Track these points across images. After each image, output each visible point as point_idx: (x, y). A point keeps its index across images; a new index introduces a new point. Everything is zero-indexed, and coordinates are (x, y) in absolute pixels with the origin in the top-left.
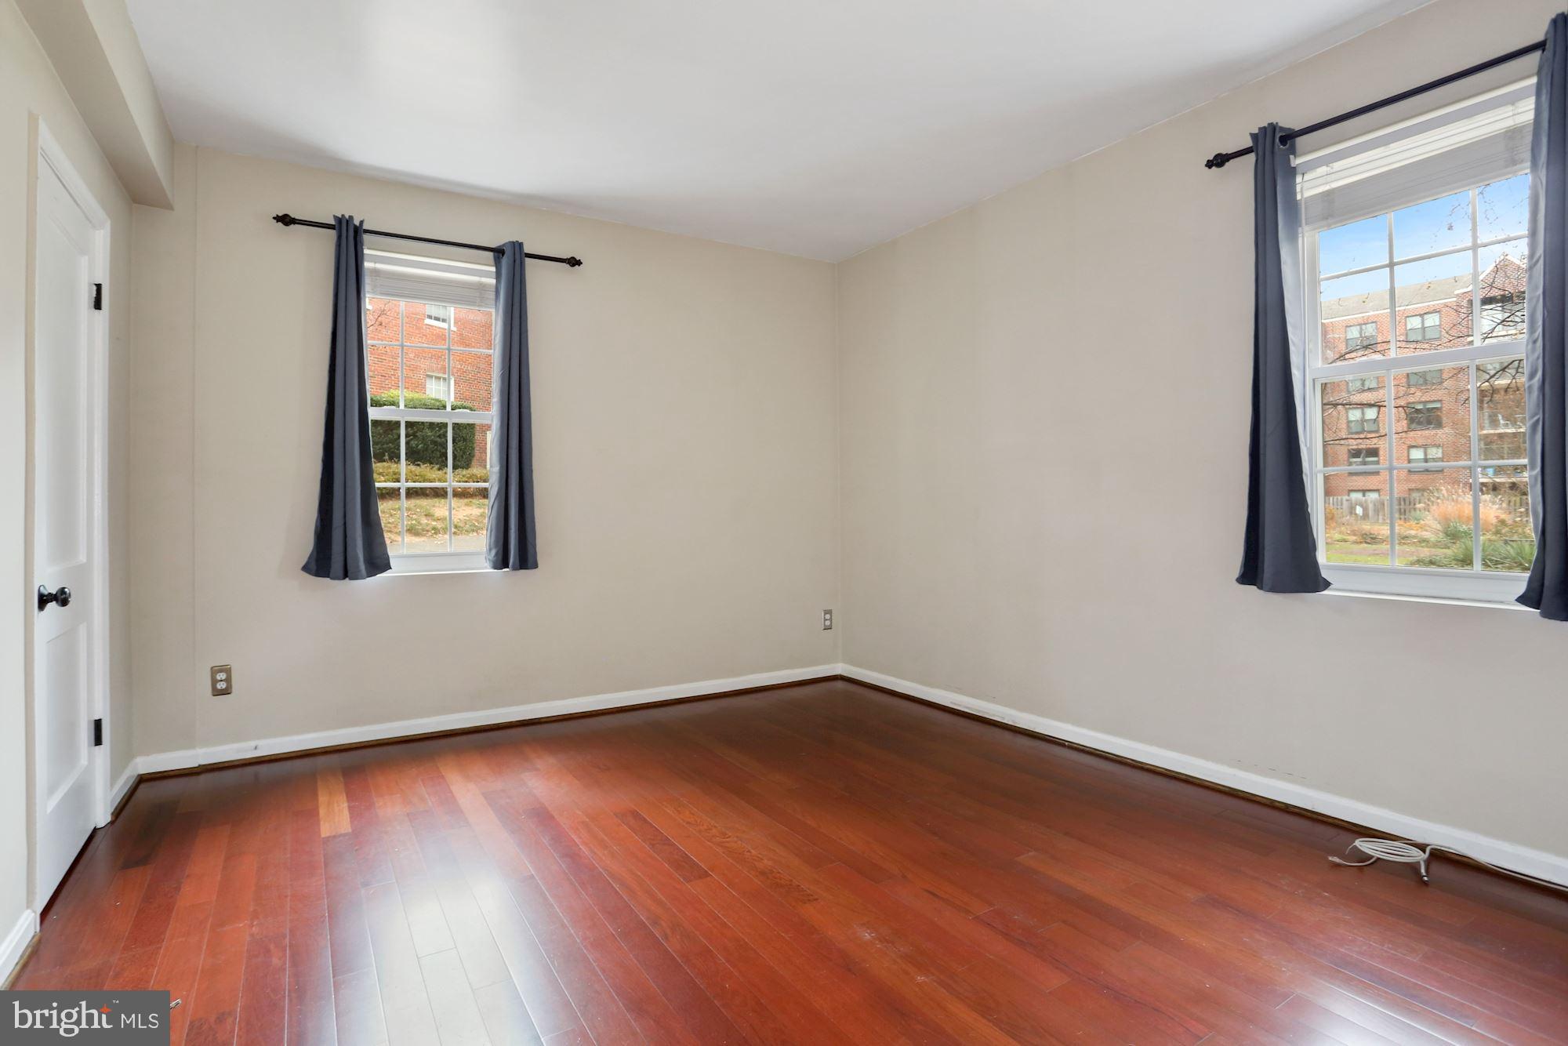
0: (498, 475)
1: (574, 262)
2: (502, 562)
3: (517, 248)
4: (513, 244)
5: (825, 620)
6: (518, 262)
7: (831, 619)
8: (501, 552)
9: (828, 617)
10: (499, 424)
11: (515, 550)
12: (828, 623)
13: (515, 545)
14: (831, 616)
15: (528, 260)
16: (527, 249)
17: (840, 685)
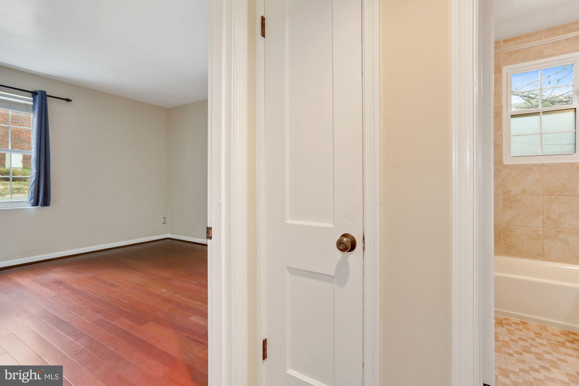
0: (35, 174)
1: (68, 100)
2: (36, 204)
3: (44, 94)
4: (42, 92)
5: (163, 220)
6: (44, 98)
7: (165, 220)
8: (36, 201)
9: (164, 219)
10: (36, 156)
11: (42, 200)
12: (164, 221)
13: (42, 198)
14: (165, 219)
15: (48, 97)
16: (48, 94)
17: (168, 241)
